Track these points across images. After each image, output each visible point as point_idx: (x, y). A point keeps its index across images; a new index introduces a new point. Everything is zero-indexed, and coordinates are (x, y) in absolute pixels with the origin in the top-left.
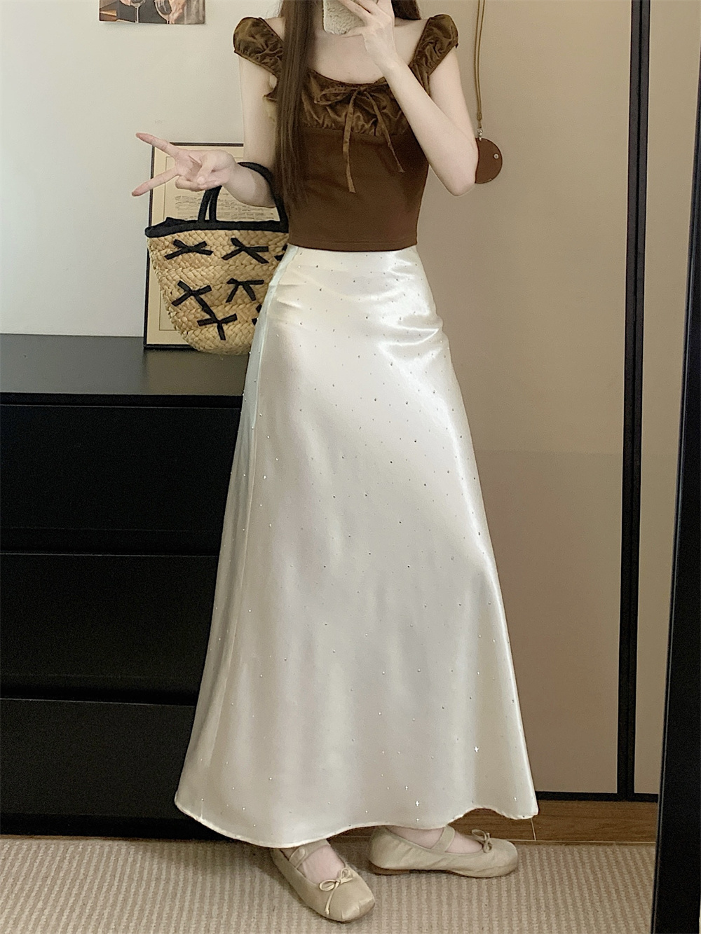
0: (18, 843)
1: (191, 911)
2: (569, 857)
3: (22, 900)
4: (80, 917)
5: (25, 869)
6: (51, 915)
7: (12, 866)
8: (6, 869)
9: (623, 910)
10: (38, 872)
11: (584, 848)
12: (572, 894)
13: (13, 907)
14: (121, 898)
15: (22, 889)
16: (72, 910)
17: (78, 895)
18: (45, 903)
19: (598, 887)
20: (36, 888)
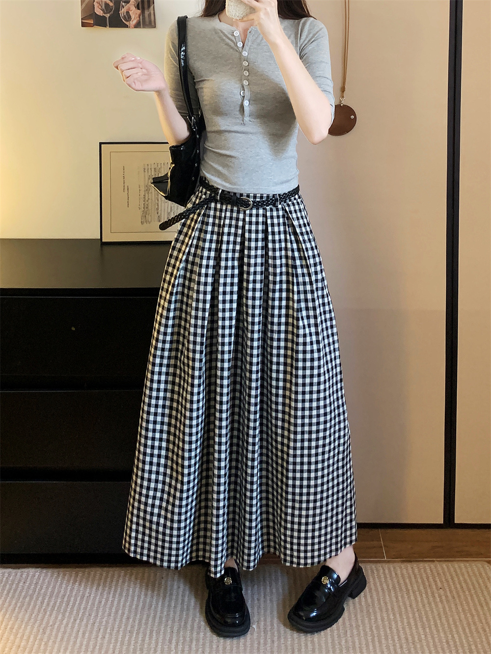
0: (44, 571)
1: (161, 618)
2: (405, 571)
3: (48, 613)
4: (86, 626)
5: (50, 590)
6: (67, 624)
7: (41, 588)
8: (37, 590)
9: (444, 608)
10: (59, 592)
11: (415, 565)
12: (409, 597)
13: (42, 620)
14: (114, 610)
15: (48, 604)
16: (82, 620)
17: (85, 608)
18: (64, 616)
19: (426, 593)
20: (58, 604)
